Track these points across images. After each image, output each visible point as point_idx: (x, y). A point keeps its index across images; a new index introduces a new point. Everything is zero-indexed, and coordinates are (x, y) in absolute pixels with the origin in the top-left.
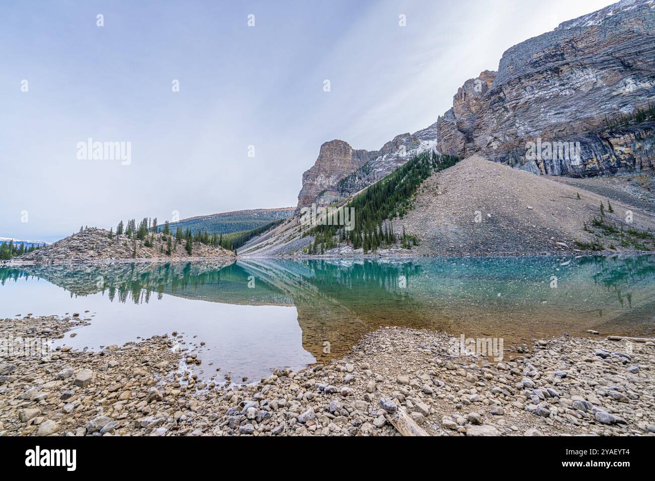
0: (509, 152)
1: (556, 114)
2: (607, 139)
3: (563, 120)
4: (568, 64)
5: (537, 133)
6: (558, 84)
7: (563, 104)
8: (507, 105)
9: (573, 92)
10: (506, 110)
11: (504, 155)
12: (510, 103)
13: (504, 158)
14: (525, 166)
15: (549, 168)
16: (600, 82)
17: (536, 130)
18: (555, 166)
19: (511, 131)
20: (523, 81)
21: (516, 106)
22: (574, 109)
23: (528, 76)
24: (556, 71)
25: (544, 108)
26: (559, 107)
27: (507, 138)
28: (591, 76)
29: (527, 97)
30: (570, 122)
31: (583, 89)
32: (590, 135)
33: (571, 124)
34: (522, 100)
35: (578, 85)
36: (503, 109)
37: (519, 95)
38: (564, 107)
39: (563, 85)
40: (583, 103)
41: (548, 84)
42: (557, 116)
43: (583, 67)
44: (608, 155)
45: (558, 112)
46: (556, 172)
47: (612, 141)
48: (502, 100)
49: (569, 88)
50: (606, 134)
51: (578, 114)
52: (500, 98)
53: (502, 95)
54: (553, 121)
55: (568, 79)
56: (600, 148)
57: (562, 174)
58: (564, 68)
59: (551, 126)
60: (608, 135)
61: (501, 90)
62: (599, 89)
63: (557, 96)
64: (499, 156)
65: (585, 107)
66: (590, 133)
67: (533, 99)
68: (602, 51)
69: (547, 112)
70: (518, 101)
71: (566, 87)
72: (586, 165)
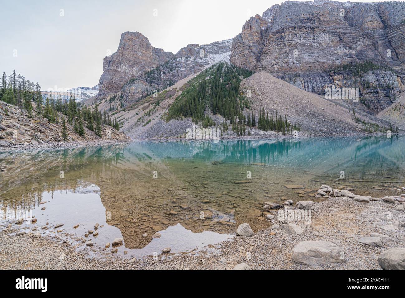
0: (285, 74)
1: (309, 56)
2: (331, 76)
3: (311, 61)
4: (318, 27)
5: (298, 65)
6: (312, 38)
7: (313, 51)
8: (286, 42)
9: (318, 45)
10: (285, 45)
11: (283, 75)
12: (287, 42)
13: (283, 77)
14: (296, 84)
15: (306, 87)
16: (331, 43)
17: (298, 63)
18: (310, 87)
19: (286, 60)
20: (296, 29)
21: (290, 45)
22: (317, 55)
23: (299, 27)
24: (313, 29)
25: (304, 50)
26: (310, 52)
27: (283, 64)
28: (328, 39)
29: (297, 41)
30: (314, 62)
31: (323, 45)
32: (324, 72)
33: (314, 63)
34: (294, 42)
35: (321, 42)
36: (283, 45)
37: (293, 38)
38: (313, 53)
39: (314, 39)
40: (322, 53)
41: (308, 36)
42: (309, 57)
43: (325, 32)
44: (332, 84)
45: (310, 55)
46: (310, 90)
47: (334, 77)
48: (283, 38)
49: (317, 42)
50: (332, 73)
51: (318, 59)
52: (282, 36)
53: (283, 34)
54: (307, 60)
55: (317, 36)
56: (329, 80)
57: (313, 92)
58: (317, 29)
59: (306, 62)
60: (333, 74)
61: (283, 32)
62: (330, 47)
63: (311, 45)
64: (280, 75)
65: (322, 55)
66: (324, 71)
67: (300, 43)
68: (331, 26)
69: (305, 54)
70: (292, 42)
71: (316, 41)
72: (323, 88)
